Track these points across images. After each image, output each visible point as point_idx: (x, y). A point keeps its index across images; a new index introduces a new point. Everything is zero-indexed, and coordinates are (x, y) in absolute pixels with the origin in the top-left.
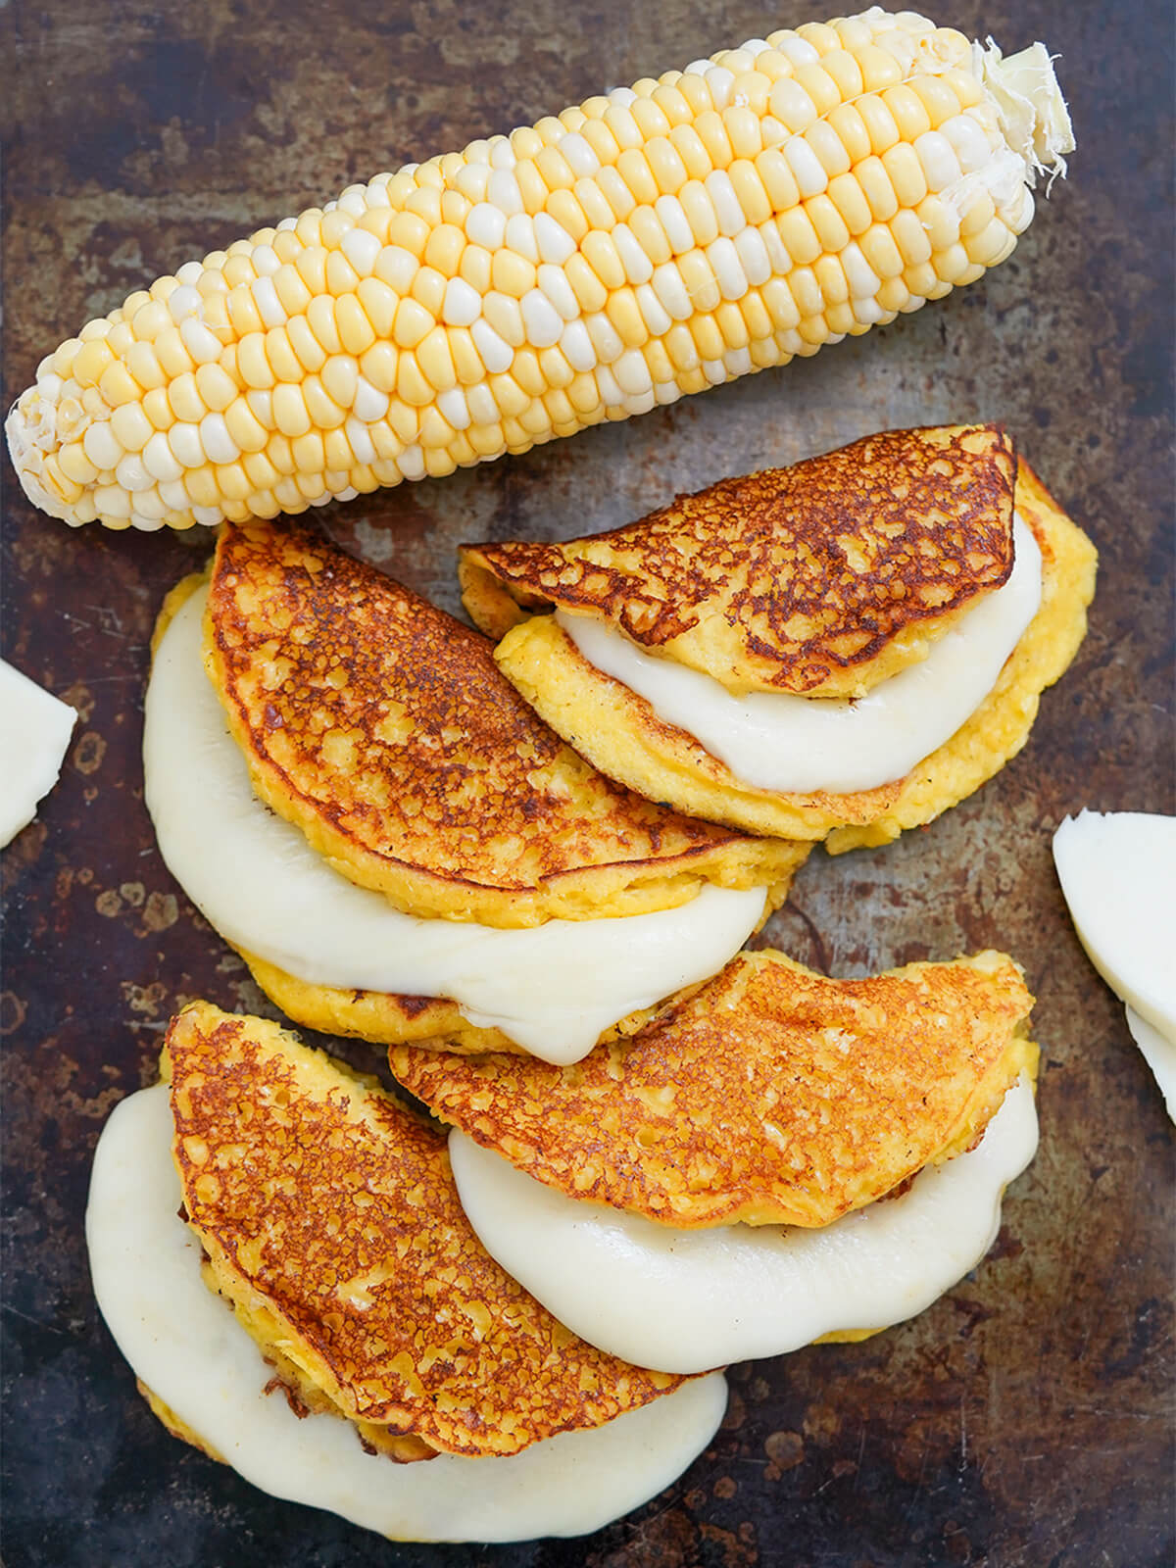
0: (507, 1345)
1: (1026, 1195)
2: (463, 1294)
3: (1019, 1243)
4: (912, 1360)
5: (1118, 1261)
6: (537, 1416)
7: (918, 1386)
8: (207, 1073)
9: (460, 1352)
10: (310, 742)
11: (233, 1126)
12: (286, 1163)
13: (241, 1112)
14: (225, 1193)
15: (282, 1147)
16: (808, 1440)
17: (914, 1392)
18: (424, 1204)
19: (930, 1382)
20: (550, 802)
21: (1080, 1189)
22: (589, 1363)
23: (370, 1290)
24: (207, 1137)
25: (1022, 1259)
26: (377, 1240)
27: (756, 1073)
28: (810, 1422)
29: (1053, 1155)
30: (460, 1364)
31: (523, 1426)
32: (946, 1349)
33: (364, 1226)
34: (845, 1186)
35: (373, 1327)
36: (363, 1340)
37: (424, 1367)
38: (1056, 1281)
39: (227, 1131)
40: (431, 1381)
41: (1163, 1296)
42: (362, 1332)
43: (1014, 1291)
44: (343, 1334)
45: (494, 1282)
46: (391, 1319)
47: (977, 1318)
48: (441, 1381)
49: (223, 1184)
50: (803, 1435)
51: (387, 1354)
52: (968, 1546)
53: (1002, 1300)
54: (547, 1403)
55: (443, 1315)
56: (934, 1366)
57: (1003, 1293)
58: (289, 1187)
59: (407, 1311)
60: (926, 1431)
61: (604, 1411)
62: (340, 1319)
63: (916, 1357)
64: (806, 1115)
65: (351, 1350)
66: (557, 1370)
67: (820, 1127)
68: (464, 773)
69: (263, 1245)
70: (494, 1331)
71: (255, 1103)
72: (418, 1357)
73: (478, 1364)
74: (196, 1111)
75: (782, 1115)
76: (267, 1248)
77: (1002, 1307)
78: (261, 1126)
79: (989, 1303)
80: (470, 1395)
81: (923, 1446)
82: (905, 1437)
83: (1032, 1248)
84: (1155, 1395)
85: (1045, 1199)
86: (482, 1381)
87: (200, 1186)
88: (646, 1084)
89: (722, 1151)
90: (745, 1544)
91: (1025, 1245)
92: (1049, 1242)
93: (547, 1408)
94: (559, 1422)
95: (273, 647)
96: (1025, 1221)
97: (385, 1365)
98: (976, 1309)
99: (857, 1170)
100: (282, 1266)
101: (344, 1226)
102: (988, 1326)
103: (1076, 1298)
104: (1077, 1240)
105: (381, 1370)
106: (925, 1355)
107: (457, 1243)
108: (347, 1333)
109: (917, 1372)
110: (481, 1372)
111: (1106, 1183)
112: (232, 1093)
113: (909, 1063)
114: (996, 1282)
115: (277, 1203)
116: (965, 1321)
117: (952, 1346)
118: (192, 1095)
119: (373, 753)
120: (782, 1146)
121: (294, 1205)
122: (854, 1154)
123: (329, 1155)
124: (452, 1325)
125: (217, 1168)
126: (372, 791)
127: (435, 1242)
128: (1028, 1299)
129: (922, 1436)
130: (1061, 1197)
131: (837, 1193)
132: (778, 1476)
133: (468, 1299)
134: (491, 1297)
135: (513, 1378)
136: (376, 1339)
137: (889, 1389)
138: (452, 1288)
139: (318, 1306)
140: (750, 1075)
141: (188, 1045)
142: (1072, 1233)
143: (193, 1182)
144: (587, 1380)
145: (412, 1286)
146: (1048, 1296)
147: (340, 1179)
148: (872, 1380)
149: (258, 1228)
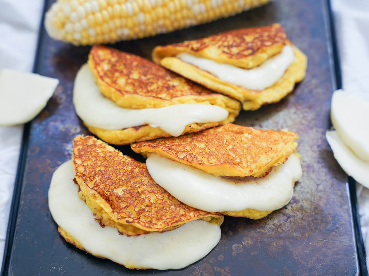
0: (160, 204)
1: (300, 190)
2: (148, 191)
3: (299, 200)
4: (272, 227)
5: (326, 205)
6: (168, 221)
7: (273, 233)
8: (83, 145)
9: (147, 206)
10: (114, 79)
11: (89, 157)
12: (102, 164)
13: (91, 154)
14: (85, 170)
15: (101, 161)
16: (244, 246)
17: (272, 235)
18: (139, 172)
19: (277, 232)
20: (174, 86)
21: (314, 189)
22: (183, 208)
23: (123, 190)
24: (82, 158)
25: (300, 204)
26: (125, 179)
27: (227, 141)
28: (244, 241)
29: (306, 181)
30: (147, 209)
31: (164, 223)
32: (281, 224)
33: (122, 176)
34: (251, 166)
35: (123, 199)
36: (120, 203)
37: (137, 209)
38: (309, 209)
39: (87, 158)
40: (139, 213)
41: (339, 213)
42: (120, 201)
43: (298, 211)
44: (115, 201)
45: (157, 189)
46: (128, 198)
47: (288, 218)
48: (141, 213)
49: (85, 168)
50: (242, 245)
51: (127, 206)
52: (291, 274)
53: (295, 213)
54: (170, 217)
55: (143, 196)
56: (278, 228)
57: (295, 212)
58: (103, 169)
59: (133, 195)
60: (277, 244)
61: (186, 218)
62: (114, 197)
63: (273, 226)
64: (240, 150)
65: (117, 205)
66: (174, 209)
67: (244, 153)
68: (152, 83)
69: (94, 182)
70: (156, 200)
71: (95, 152)
72: (135, 207)
73: (152, 209)
74: (79, 153)
75: (234, 150)
76: (96, 182)
77: (296, 215)
78: (97, 156)
79: (292, 214)
80: (149, 217)
81: (276, 248)
82: (271, 245)
83: (302, 202)
84: (340, 237)
85: (305, 191)
86: (153, 213)
87: (78, 169)
88: (198, 142)
89: (218, 156)
90: (227, 272)
91: (300, 201)
92: (307, 200)
93: (171, 218)
94: (174, 221)
95: (106, 62)
96: (300, 195)
97: (126, 209)
98: (288, 215)
99: (254, 162)
100: (99, 186)
101: (117, 176)
102: (292, 219)
103: (315, 213)
104: (314, 200)
105: (125, 211)
106: (275, 226)
107: (147, 180)
108: (116, 201)
109: (273, 230)
110: (153, 211)
111: (321, 187)
112: (89, 150)
113: (267, 141)
114: (293, 209)
115: (99, 172)
116: (286, 218)
117: (282, 224)
118: (79, 149)
119: (130, 81)
120: (234, 156)
121: (103, 173)
122: (253, 159)
123: (114, 162)
124: (145, 198)
125: (84, 165)
126: (129, 88)
127: (141, 180)
128: (302, 213)
129: (275, 245)
130: (309, 190)
131: (249, 167)
132: (236, 255)
133: (150, 193)
134: (156, 192)
135: (161, 212)
136: (124, 202)
137: (266, 234)
138: (145, 190)
139: (108, 194)
140: (225, 142)
141: (78, 140)
142: (313, 198)
143: (77, 167)
144: (182, 212)
145: (134, 190)
146: (308, 213)
147: (116, 167)
148: (261, 231)
149: (94, 178)
